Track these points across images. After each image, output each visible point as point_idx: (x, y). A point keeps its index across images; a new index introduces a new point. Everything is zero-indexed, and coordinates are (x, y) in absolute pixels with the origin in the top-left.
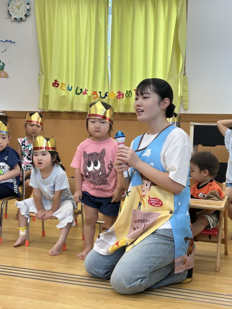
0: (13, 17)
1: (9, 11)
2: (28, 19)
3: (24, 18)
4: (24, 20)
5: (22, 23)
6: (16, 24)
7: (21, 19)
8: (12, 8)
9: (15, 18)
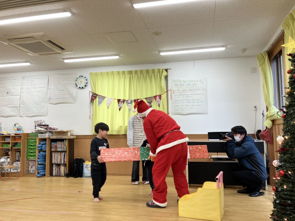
0: (78, 86)
1: (76, 84)
2: (86, 87)
3: (84, 87)
4: (84, 88)
5: (83, 89)
6: (80, 90)
7: (83, 87)
8: (78, 82)
9: (79, 87)
